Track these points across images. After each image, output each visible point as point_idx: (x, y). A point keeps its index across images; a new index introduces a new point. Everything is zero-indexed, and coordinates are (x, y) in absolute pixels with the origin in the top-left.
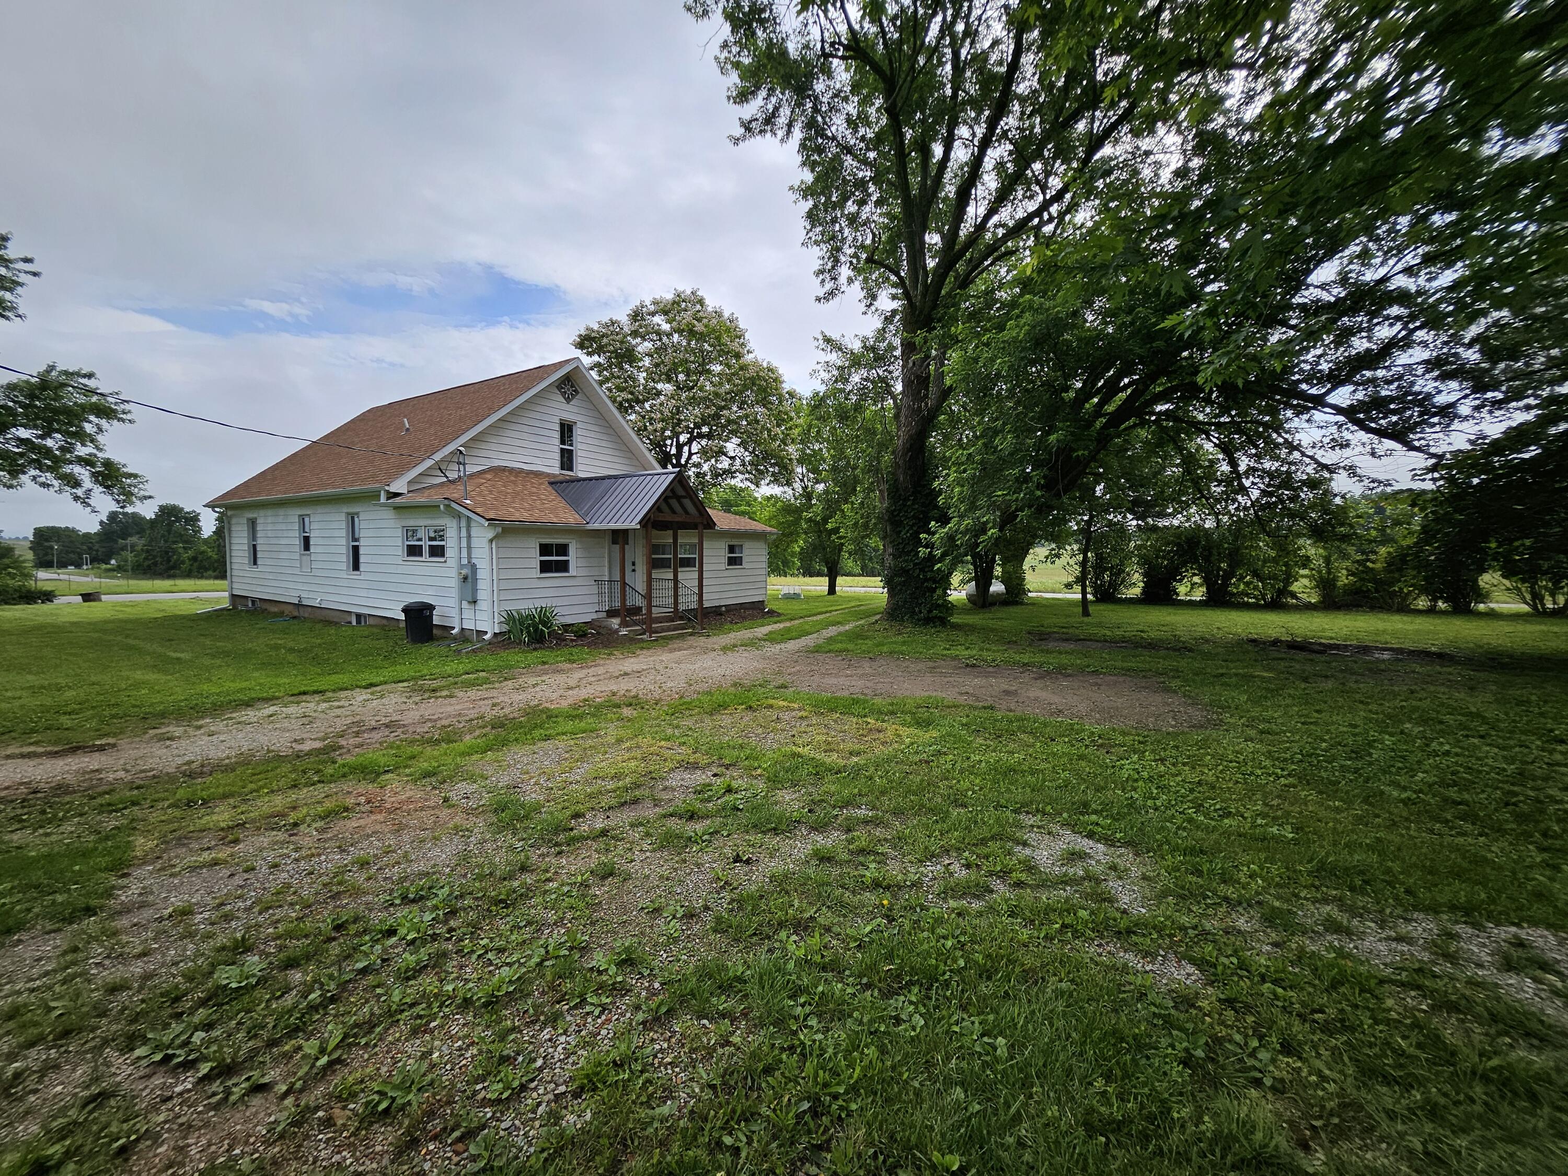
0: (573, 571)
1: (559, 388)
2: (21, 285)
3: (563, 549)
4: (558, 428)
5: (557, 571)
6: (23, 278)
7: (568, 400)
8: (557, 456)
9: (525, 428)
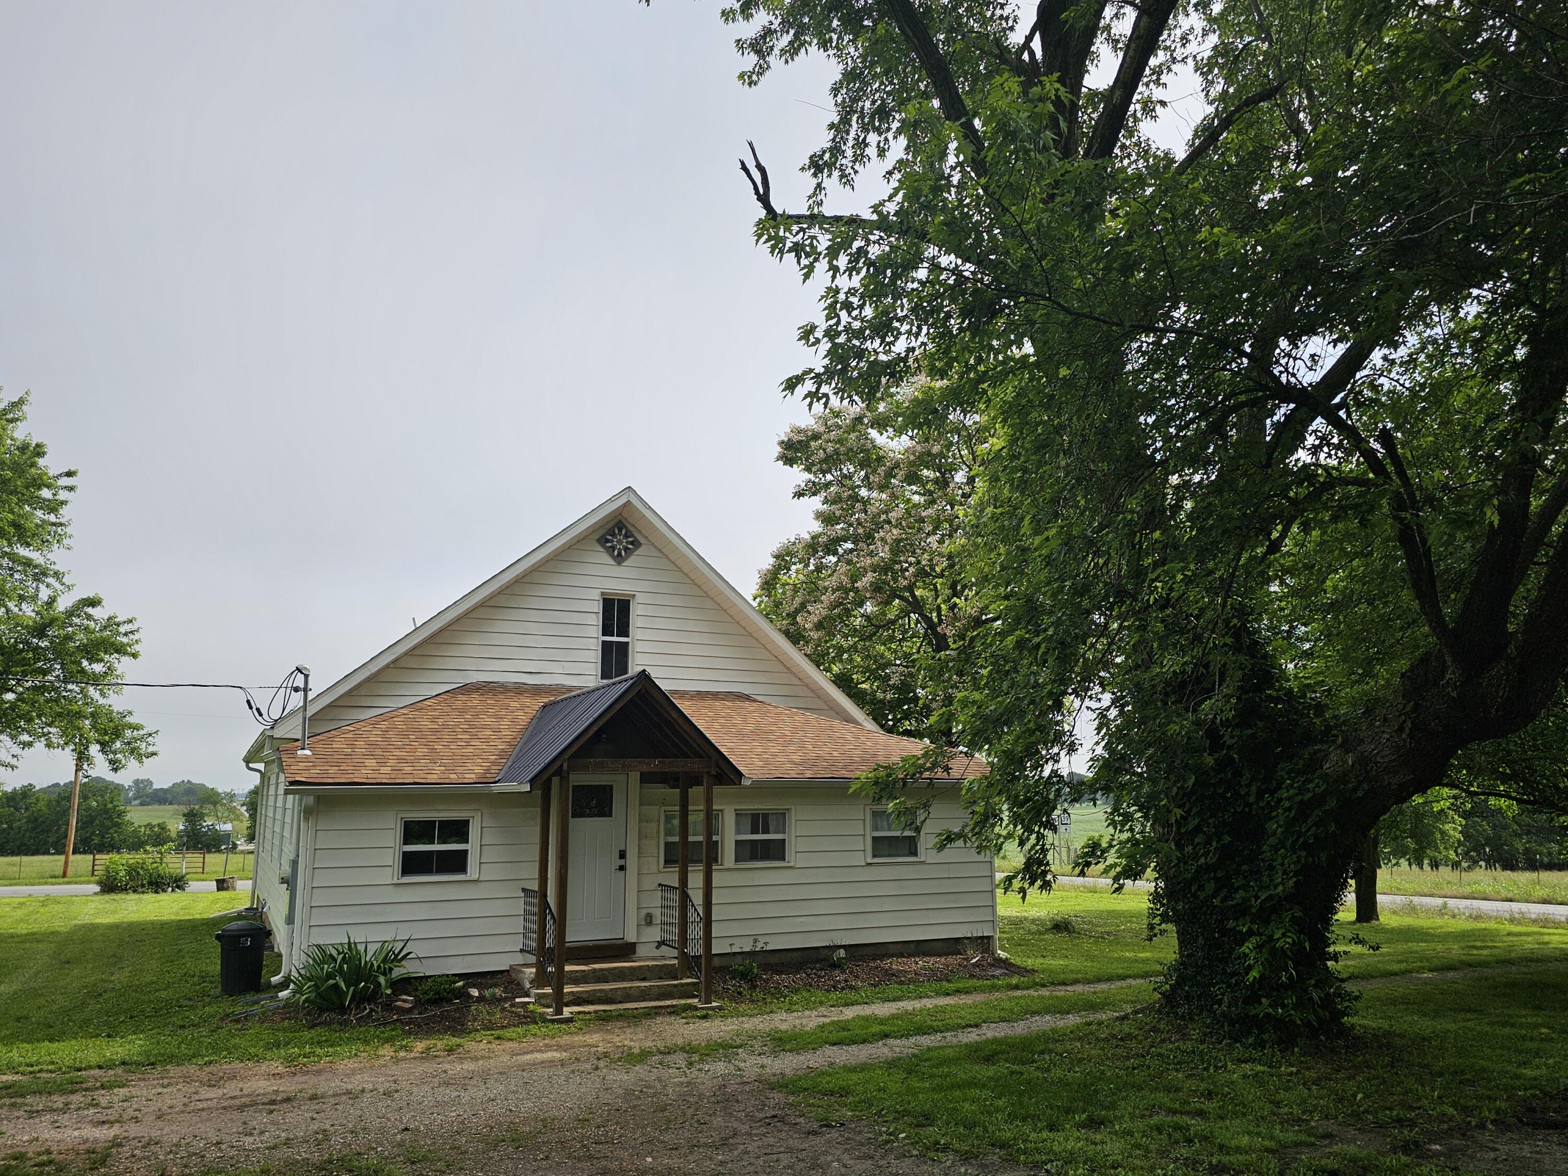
0: (473, 871)
1: (602, 541)
2: (64, 503)
3: (459, 830)
4: (598, 607)
5: (440, 871)
6: (63, 495)
7: (619, 559)
8: (595, 656)
9: (534, 616)
